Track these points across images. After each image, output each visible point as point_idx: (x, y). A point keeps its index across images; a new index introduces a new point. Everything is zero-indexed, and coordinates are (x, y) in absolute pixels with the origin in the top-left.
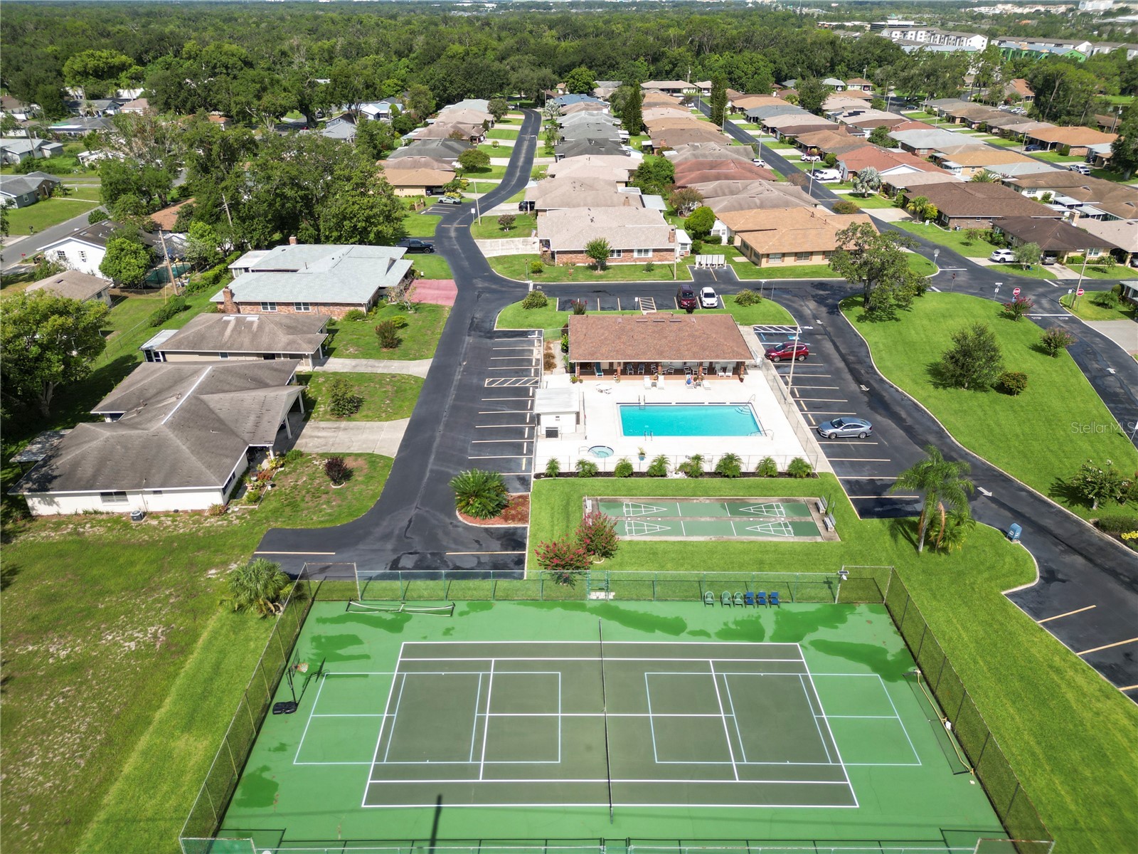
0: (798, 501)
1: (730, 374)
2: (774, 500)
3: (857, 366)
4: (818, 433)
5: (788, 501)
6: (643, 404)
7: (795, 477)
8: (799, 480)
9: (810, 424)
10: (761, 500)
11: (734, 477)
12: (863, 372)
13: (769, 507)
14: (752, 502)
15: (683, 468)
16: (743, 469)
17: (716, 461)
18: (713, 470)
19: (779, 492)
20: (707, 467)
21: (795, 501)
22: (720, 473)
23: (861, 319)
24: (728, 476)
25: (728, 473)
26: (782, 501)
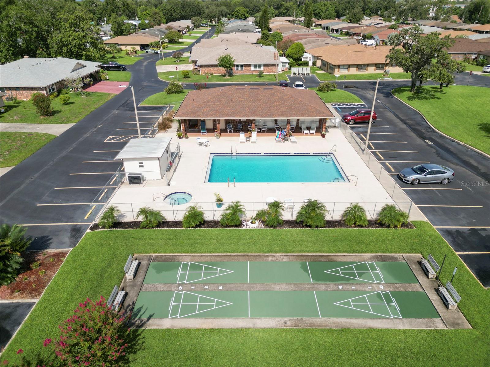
0: (396, 259)
1: (314, 131)
2: (366, 257)
3: (418, 127)
4: (400, 179)
5: (383, 259)
6: (235, 154)
7: (388, 227)
8: (392, 230)
9: (389, 171)
10: (350, 257)
11: (317, 227)
12: (423, 131)
13: (362, 268)
14: (339, 259)
15: (260, 216)
16: (328, 218)
17: (297, 208)
18: (294, 218)
19: (371, 246)
20: (287, 215)
21: (392, 258)
22: (302, 222)
23: (410, 98)
24: (310, 226)
25: (310, 222)
26: (376, 258)
